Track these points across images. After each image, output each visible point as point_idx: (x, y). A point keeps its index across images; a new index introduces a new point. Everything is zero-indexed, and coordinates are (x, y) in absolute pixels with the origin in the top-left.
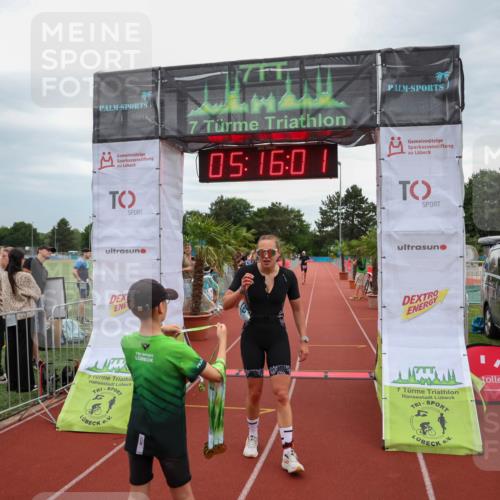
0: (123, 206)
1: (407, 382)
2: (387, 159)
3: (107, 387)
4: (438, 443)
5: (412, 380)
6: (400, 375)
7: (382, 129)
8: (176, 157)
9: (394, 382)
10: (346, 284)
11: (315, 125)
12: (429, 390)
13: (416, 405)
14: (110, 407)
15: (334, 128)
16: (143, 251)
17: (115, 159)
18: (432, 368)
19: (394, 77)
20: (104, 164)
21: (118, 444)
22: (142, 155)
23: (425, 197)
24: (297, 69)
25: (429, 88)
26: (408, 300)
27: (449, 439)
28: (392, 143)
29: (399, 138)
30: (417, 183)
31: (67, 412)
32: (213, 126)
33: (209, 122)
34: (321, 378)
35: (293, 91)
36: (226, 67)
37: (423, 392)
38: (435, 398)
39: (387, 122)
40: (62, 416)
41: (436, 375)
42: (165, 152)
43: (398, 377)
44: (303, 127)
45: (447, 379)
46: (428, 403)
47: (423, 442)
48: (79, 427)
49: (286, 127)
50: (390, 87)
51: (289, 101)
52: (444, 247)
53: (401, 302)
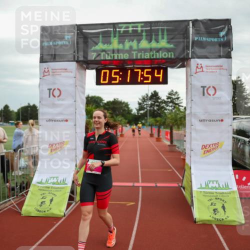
0: (55, 96)
1: (204, 188)
2: (194, 75)
3: (48, 192)
4: (223, 219)
5: (207, 187)
6: (201, 185)
7: (192, 60)
8: (83, 71)
9: (199, 188)
10: (154, 139)
11: (158, 57)
12: (216, 192)
13: (210, 200)
14: (51, 203)
15: (168, 59)
16: (67, 121)
17: (50, 71)
18: (217, 181)
19: (198, 34)
20: (46, 74)
21: (57, 223)
22: (66, 69)
23: (213, 95)
24: (149, 28)
25: (216, 40)
26: (204, 147)
27: (228, 217)
28: (197, 67)
29: (201, 64)
30: (210, 87)
31: (27, 205)
32: (104, 55)
33: (102, 54)
34: (154, 187)
35: (147, 39)
36: (112, 26)
37: (213, 193)
38: (220, 196)
39: (195, 57)
40: (24, 208)
41: (219, 185)
42: (79, 67)
43: (200, 186)
44: (152, 57)
45: (224, 187)
46: (216, 199)
47: (215, 219)
48: (34, 213)
49: (143, 57)
50: (196, 39)
51: (144, 44)
52: (222, 120)
53: (201, 148)
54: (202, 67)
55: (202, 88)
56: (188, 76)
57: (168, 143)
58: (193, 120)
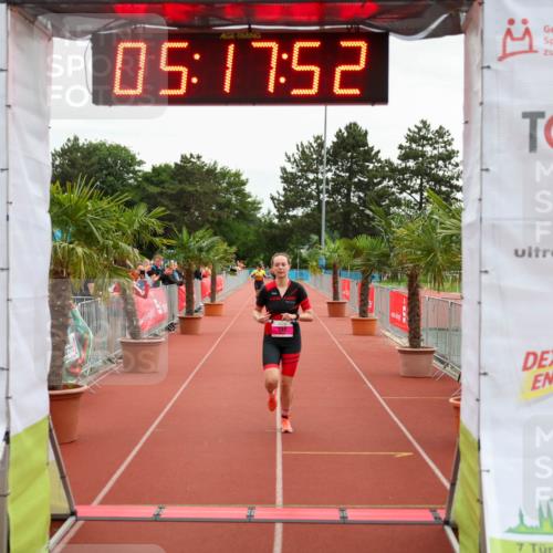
1: (532, 531)
2: (495, 65)
6: (521, 516)
8: (37, 44)
9: (510, 531)
10: (344, 326)
26: (535, 359)
28: (509, 32)
29: (525, 22)
42: (20, 27)
43: (517, 521)
53: (520, 364)
54: (527, 32)
55: (527, 121)
56: (473, 69)
57: (402, 341)
58: (489, 251)
